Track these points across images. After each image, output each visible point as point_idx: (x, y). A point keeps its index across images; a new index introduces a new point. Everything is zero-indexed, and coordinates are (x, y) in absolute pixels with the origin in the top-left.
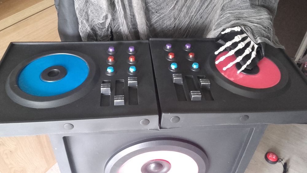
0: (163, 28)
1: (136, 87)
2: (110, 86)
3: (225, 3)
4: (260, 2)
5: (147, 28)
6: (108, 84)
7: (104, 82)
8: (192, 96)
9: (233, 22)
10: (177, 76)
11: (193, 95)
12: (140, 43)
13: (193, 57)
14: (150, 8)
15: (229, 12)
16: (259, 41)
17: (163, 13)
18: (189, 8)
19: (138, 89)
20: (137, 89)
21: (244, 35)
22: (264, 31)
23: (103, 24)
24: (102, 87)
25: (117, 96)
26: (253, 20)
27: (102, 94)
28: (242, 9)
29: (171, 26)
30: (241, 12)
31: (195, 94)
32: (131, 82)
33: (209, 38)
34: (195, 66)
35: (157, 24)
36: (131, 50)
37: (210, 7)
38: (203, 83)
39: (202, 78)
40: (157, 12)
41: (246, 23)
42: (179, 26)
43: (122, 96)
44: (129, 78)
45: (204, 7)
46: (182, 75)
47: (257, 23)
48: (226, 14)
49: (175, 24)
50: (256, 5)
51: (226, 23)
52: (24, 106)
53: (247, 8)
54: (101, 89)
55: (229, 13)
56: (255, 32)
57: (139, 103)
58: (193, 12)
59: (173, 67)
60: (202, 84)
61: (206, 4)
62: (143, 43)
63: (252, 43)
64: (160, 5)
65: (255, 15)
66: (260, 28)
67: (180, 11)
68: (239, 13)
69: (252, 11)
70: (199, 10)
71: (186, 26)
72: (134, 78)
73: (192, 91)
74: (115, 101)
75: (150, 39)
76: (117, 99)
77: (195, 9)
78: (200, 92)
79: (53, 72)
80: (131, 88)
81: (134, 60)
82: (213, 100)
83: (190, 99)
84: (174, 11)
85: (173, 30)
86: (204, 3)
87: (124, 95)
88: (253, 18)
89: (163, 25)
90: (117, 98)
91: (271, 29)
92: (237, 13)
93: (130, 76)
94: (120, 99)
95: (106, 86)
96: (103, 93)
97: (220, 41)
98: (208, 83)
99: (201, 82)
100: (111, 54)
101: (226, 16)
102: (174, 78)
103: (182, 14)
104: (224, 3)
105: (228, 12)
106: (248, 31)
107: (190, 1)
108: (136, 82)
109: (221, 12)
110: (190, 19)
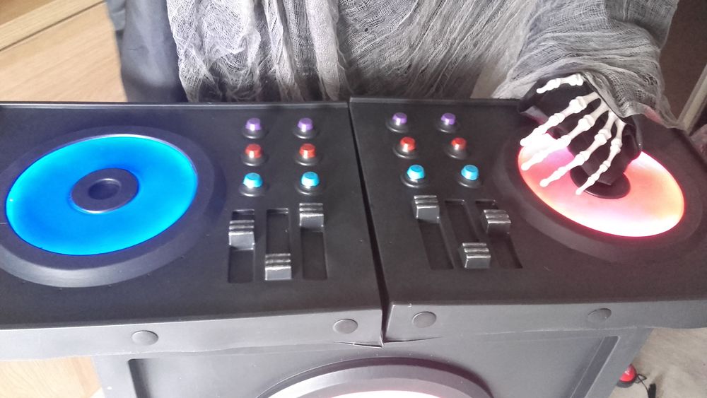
0: (379, 71)
1: (320, 228)
2: (252, 227)
3: (541, 11)
4: (631, 14)
5: (340, 70)
6: (248, 221)
7: (236, 216)
8: (468, 257)
9: (562, 62)
10: (427, 201)
11: (470, 254)
12: (327, 110)
13: (461, 150)
14: (350, 20)
15: (552, 35)
16: (629, 113)
17: (382, 33)
18: (447, 19)
19: (324, 235)
20: (322, 233)
21: (593, 97)
22: (642, 85)
23: (241, 57)
24: (232, 230)
25: (273, 255)
26: (611, 56)
27: (232, 248)
28: (585, 30)
29: (402, 65)
30: (582, 36)
31: (475, 250)
32: (308, 216)
33: (498, 99)
34: (469, 174)
35: (366, 59)
36: (304, 128)
37: (497, 19)
38: (493, 219)
39: (489, 206)
40: (366, 30)
41: (595, 66)
42: (420, 65)
43: (284, 255)
44: (301, 204)
45: (483, 19)
46: (437, 198)
47: (624, 67)
48: (544, 41)
49: (412, 60)
50: (621, 20)
51: (544, 64)
52: (26, 279)
53: (599, 27)
54: (231, 234)
55: (553, 38)
56: (618, 88)
57: (328, 275)
58: (457, 31)
59: (415, 175)
60: (489, 222)
61: (489, 13)
62: (335, 109)
63: (612, 117)
64: (376, 13)
65: (618, 45)
66: (631, 78)
67: (425, 27)
68: (577, 39)
69: (612, 34)
70: (472, 26)
71: (437, 64)
72: (315, 204)
73: (464, 242)
74: (267, 269)
75: (352, 99)
76: (273, 265)
77: (462, 23)
78: (488, 247)
79: (103, 185)
80: (307, 232)
81: (312, 156)
82: (520, 266)
83: (462, 266)
84: (410, 28)
85: (405, 75)
86: (483, 9)
87: (289, 252)
88: (614, 52)
89: (381, 63)
90: (272, 261)
91: (658, 82)
92: (572, 40)
93: (304, 199)
94: (279, 264)
95: (243, 227)
96: (235, 245)
97: (533, 112)
98: (503, 220)
99: (487, 217)
100: (251, 137)
101: (543, 46)
102: (418, 208)
103: (429, 37)
104: (539, 13)
105: (549, 35)
106: (601, 87)
107: (451, 3)
108: (322, 215)
109: (530, 34)
110: (448, 48)
